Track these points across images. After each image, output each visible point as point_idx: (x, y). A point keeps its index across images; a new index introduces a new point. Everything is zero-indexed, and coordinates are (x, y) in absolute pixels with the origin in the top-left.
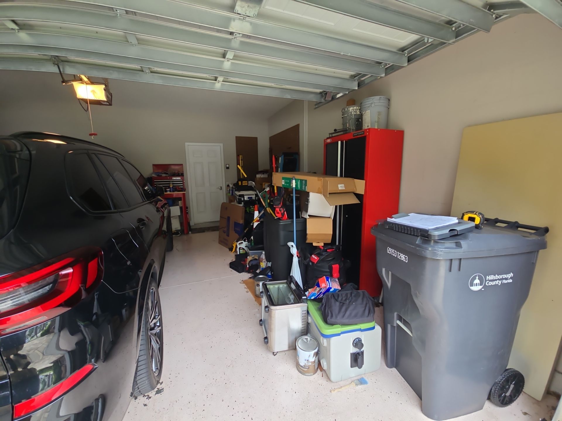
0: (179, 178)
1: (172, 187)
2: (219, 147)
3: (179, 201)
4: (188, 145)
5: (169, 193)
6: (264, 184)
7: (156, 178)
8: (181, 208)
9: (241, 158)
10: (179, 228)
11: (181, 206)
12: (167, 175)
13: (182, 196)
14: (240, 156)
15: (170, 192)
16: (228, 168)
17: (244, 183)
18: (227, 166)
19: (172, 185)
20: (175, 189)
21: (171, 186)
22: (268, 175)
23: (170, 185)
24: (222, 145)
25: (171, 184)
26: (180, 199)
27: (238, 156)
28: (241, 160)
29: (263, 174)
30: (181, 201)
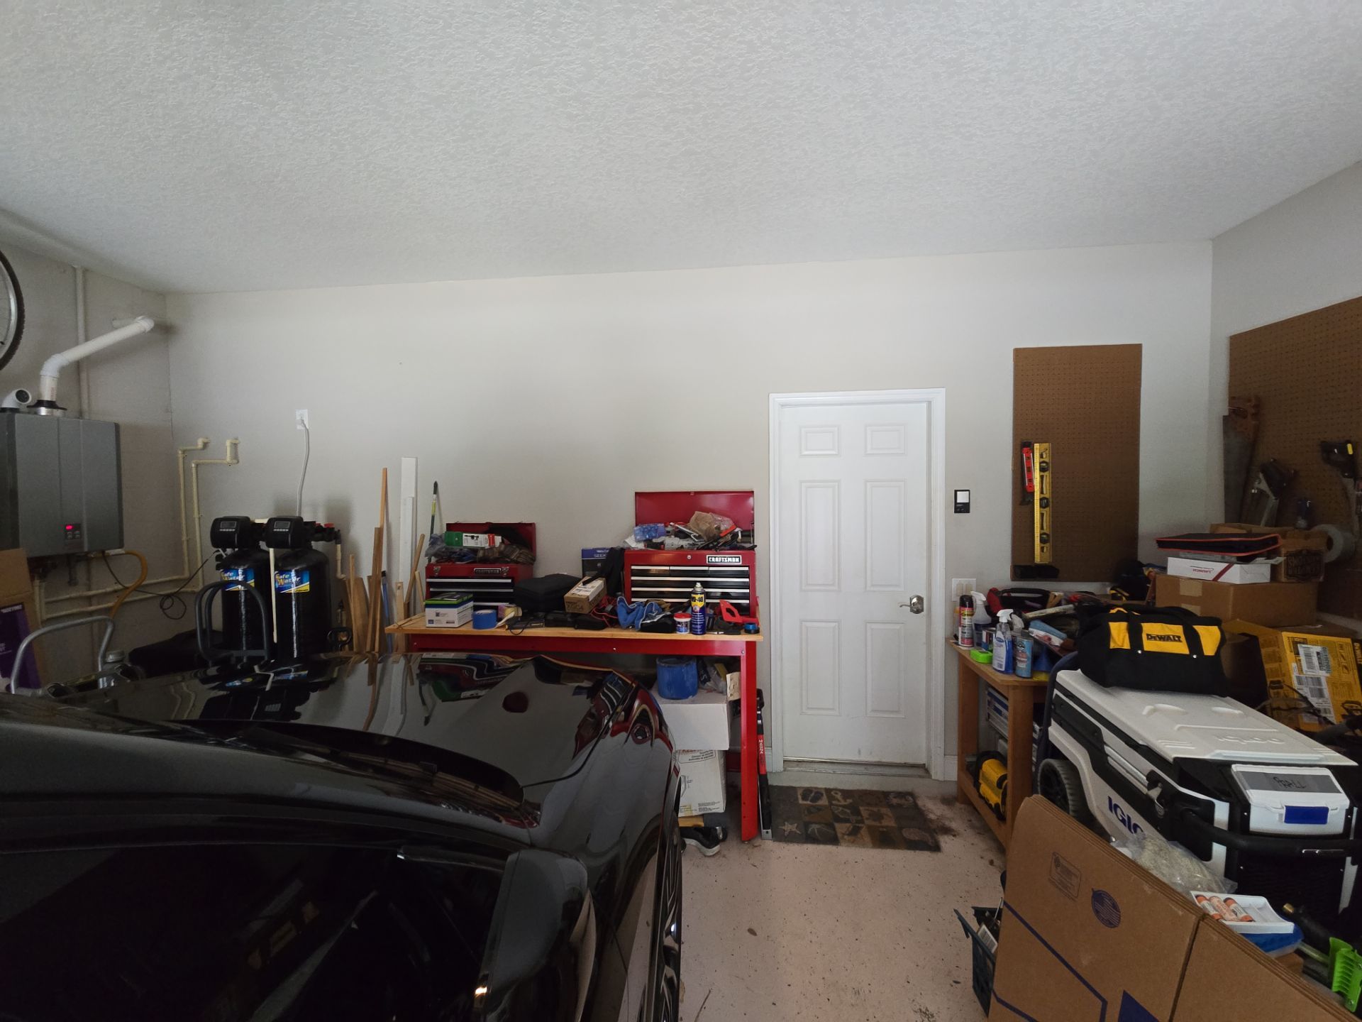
0: (735, 560)
1: (702, 610)
2: (925, 405)
3: (728, 676)
4: (783, 406)
5: (684, 635)
6: (1295, 644)
7: (640, 557)
8: (734, 707)
9: (1041, 456)
10: (719, 806)
11: (736, 697)
12: (684, 543)
13: (743, 654)
14: (1037, 446)
15: (693, 631)
16: (962, 508)
17: (1150, 637)
18: (962, 498)
19: (700, 600)
20: (714, 619)
21: (698, 605)
22: (1274, 569)
23: (694, 599)
24: (939, 397)
25: (697, 597)
26: (731, 664)
27: (1023, 447)
28: (1042, 470)
29: (1244, 560)
30: (736, 674)
